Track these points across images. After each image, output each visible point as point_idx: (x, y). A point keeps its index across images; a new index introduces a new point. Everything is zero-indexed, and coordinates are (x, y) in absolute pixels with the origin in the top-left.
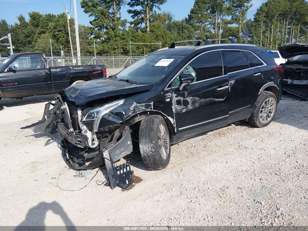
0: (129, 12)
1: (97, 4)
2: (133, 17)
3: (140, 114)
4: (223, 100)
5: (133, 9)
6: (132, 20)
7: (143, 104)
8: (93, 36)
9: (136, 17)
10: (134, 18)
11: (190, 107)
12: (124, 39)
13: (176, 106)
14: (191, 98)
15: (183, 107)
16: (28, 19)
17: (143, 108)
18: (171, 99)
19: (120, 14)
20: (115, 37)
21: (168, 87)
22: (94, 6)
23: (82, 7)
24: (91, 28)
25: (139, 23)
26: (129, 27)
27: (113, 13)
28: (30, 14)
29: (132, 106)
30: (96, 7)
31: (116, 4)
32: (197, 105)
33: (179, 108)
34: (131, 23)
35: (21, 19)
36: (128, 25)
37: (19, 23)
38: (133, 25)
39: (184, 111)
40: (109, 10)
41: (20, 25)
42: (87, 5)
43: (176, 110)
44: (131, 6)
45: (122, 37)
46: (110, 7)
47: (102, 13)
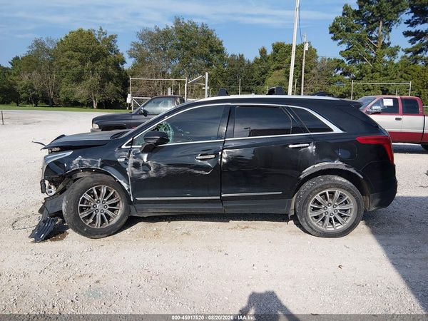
0: (407, 34)
1: (353, 27)
2: (412, 42)
3: (85, 170)
4: (207, 173)
5: (413, 30)
6: (410, 46)
7: (89, 160)
8: (340, 72)
9: (418, 42)
10: (413, 44)
11: (152, 173)
12: (387, 75)
13: (133, 169)
14: (154, 162)
15: (141, 172)
16: (270, 51)
17: (88, 164)
18: (126, 160)
19: (388, 39)
20: (372, 72)
21: (126, 145)
22: (348, 30)
23: (331, 32)
24: (338, 61)
25: (421, 51)
26: (403, 57)
27: (377, 38)
28: (273, 45)
29: (76, 160)
30: (351, 31)
31: (383, 25)
32: (163, 173)
33: (136, 172)
34: (407, 51)
35: (263, 52)
36: (401, 54)
37: (259, 57)
38: (409, 55)
39: (144, 177)
40: (371, 33)
41: (260, 60)
42: (338, 30)
43: (132, 174)
44: (412, 25)
45: (385, 72)
46: (373, 30)
47: (359, 39)
